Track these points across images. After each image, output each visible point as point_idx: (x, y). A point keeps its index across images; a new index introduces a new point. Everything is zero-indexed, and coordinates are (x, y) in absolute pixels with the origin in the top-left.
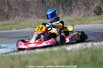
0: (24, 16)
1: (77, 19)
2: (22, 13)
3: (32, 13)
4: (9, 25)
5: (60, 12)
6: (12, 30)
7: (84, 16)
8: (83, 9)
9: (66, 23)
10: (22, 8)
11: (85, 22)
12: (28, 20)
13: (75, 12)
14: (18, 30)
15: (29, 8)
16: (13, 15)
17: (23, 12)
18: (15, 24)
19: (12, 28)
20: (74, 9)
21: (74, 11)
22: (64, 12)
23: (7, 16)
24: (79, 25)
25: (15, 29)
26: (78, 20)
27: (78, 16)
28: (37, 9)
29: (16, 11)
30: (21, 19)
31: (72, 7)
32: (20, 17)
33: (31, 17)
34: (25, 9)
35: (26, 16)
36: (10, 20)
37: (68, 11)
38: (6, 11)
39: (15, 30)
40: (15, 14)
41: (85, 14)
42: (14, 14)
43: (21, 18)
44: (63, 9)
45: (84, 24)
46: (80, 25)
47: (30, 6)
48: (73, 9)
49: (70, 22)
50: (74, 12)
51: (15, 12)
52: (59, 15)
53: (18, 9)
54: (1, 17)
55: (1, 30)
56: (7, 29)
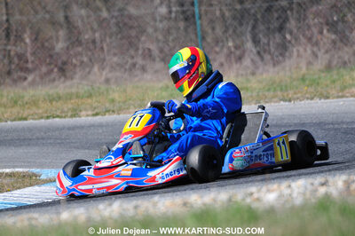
0: (120, 66)
1: (303, 79)
2: (115, 55)
3: (150, 56)
4: (70, 99)
5: (244, 52)
6: (80, 117)
7: (329, 67)
8: (325, 40)
9: (267, 94)
10: (113, 38)
11: (331, 88)
12: (136, 79)
13: (298, 51)
14: (98, 119)
15: (137, 37)
16: (82, 62)
17: (116, 51)
18: (88, 97)
19: (81, 111)
20: (293, 42)
21: (295, 50)
22: (259, 53)
23: (64, 67)
24: (309, 101)
25: (90, 113)
26: (307, 82)
27: (307, 69)
28: (166, 42)
29: (95, 47)
30: (110, 75)
31: (288, 37)
32: (107, 70)
33: (144, 69)
34: (124, 41)
35: (127, 67)
36: (75, 81)
37: (273, 50)
38: (62, 49)
39: (90, 118)
40: (90, 60)
41: (330, 62)
42: (85, 59)
43: (110, 71)
44: (256, 41)
45: (327, 98)
46: (313, 101)
47: (143, 31)
48: (290, 42)
49: (278, 89)
50: (295, 53)
51: (89, 53)
52: (241, 63)
53: (101, 41)
54: (44, 69)
55: (42, 118)
56: (63, 115)
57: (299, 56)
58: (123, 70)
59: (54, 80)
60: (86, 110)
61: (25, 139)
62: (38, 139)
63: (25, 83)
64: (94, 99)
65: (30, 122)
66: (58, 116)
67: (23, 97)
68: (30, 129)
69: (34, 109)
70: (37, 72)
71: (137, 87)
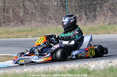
1: (102, 27)
2: (39, 18)
3: (51, 18)
4: (25, 32)
5: (82, 18)
6: (28, 38)
7: (110, 24)
8: (109, 15)
9: (89, 32)
10: (39, 12)
11: (111, 31)
12: (46, 26)
13: (100, 18)
14: (34, 38)
15: (47, 12)
16: (29, 19)
18: (30, 31)
19: (28, 36)
21: (99, 18)
22: (87, 18)
23: (23, 21)
24: (103, 35)
25: (31, 36)
26: (103, 28)
27: (103, 24)
29: (33, 15)
30: (37, 24)
31: (97, 13)
32: (37, 22)
33: (49, 23)
34: (43, 13)
35: (43, 22)
36: (26, 26)
37: (91, 17)
38: (22, 15)
39: (31, 38)
40: (32, 19)
41: (110, 22)
42: (30, 19)
44: (86, 15)
45: (110, 34)
46: (105, 35)
47: (49, 10)
48: (97, 15)
49: (93, 30)
51: (31, 17)
52: (81, 21)
53: (35, 13)
54: (16, 22)
55: (15, 38)
56: (22, 37)
57: (100, 20)
58: (42, 23)
59: (19, 25)
60: (30, 35)
61: (10, 44)
62: (14, 44)
63: (10, 26)
64: (33, 32)
65: (11, 39)
66: (20, 37)
67: (9, 31)
68: (11, 41)
69: (13, 35)
70: (14, 22)
71: (47, 29)
